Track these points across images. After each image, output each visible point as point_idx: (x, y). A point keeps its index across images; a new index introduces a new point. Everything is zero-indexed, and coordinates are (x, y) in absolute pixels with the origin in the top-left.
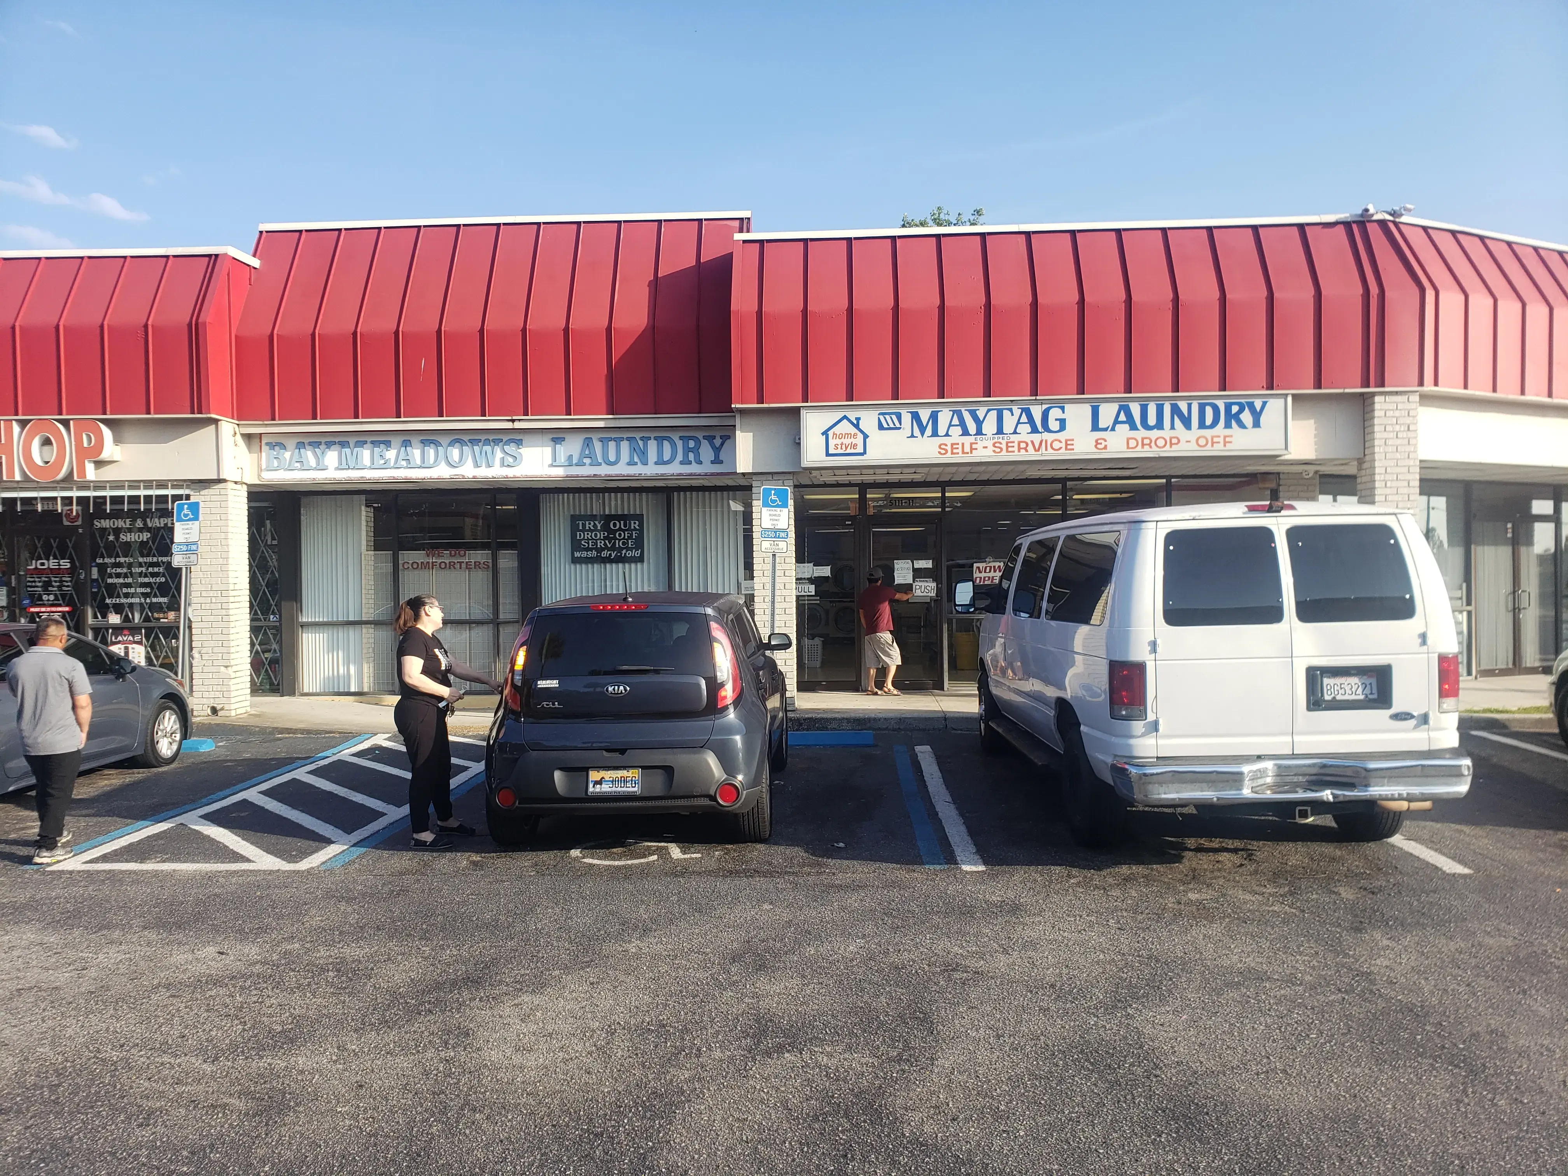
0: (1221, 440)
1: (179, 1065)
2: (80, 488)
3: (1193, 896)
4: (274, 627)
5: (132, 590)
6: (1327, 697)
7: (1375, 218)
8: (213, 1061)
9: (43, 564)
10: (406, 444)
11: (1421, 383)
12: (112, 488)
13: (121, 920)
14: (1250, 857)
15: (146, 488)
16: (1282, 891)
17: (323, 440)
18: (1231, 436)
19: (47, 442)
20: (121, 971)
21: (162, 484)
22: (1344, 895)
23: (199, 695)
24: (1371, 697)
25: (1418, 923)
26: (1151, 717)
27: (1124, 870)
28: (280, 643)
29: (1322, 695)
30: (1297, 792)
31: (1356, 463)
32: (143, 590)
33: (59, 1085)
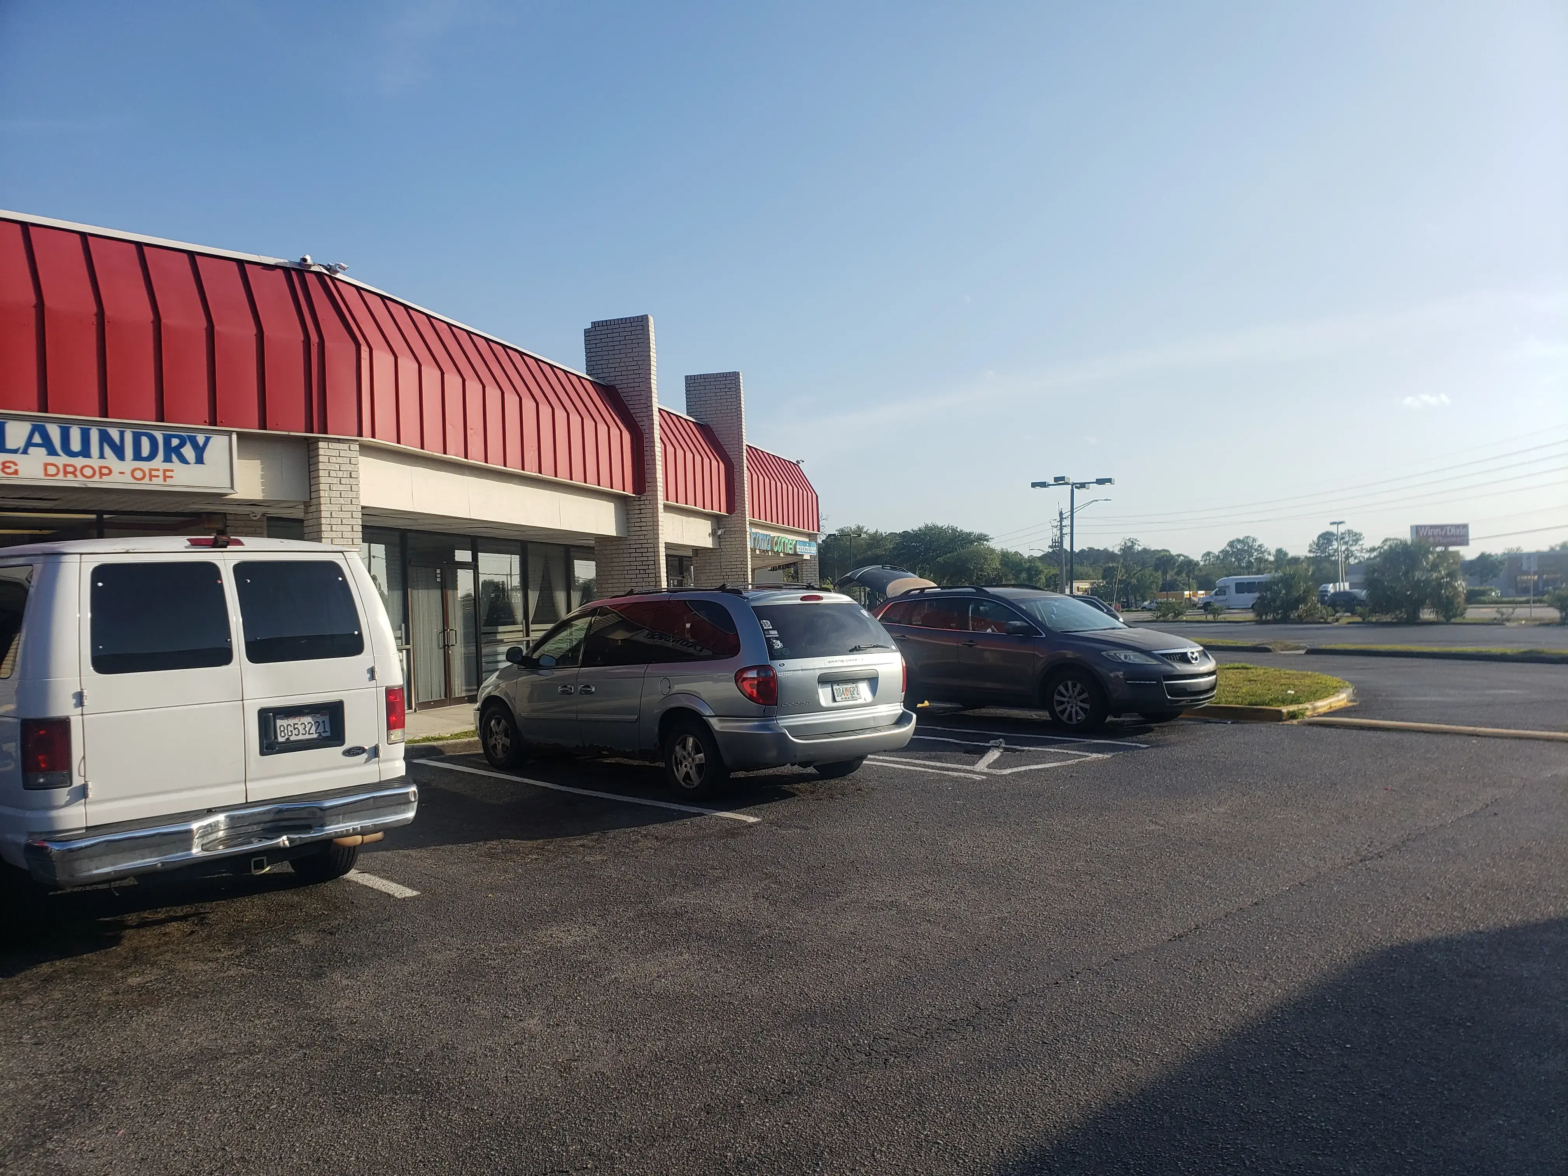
0: (160, 473)
3: (133, 981)
6: (281, 739)
7: (313, 269)
11: (360, 434)
14: (202, 919)
16: (238, 952)
18: (172, 471)
22: (303, 941)
24: (324, 735)
25: (374, 954)
26: (77, 781)
27: (45, 969)
29: (276, 738)
30: (252, 843)
31: (302, 507)
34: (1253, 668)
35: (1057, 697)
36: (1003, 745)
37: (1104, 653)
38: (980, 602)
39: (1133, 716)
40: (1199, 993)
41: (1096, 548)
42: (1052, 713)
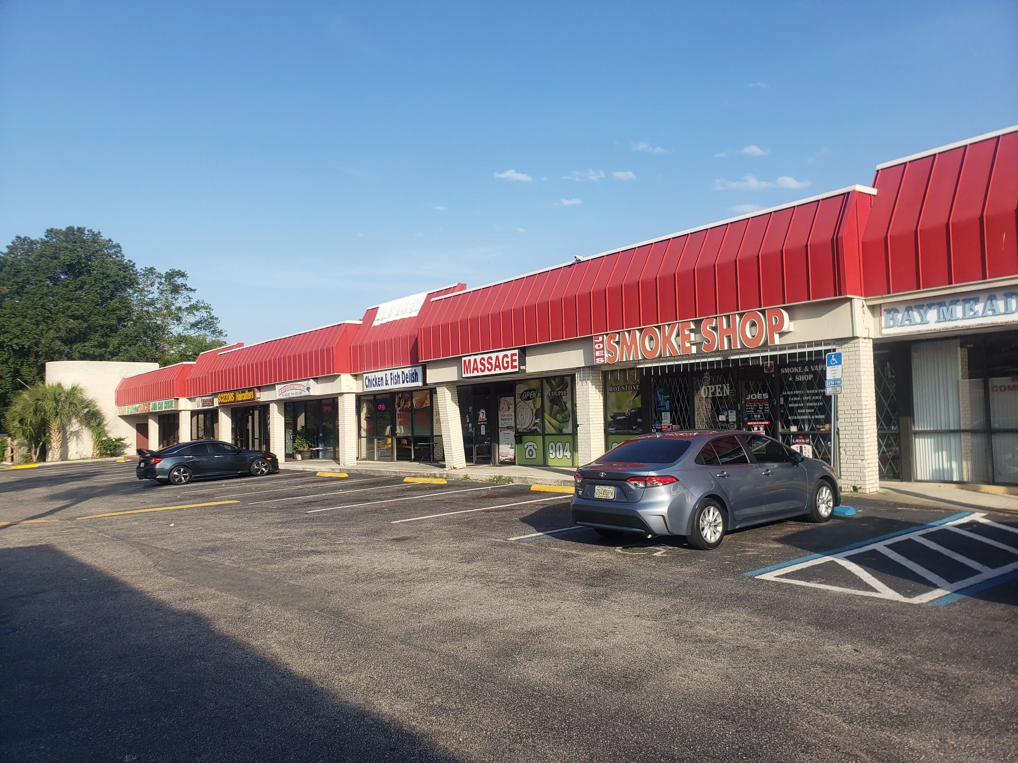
1: (828, 719)
2: (771, 350)
4: (895, 434)
5: (804, 411)
8: (850, 723)
9: (754, 397)
10: (992, 298)
12: (789, 349)
13: (795, 616)
15: (808, 347)
17: (926, 303)
19: (753, 324)
20: (794, 648)
21: (818, 343)
23: (845, 478)
28: (899, 445)
32: (810, 411)
33: (757, 710)
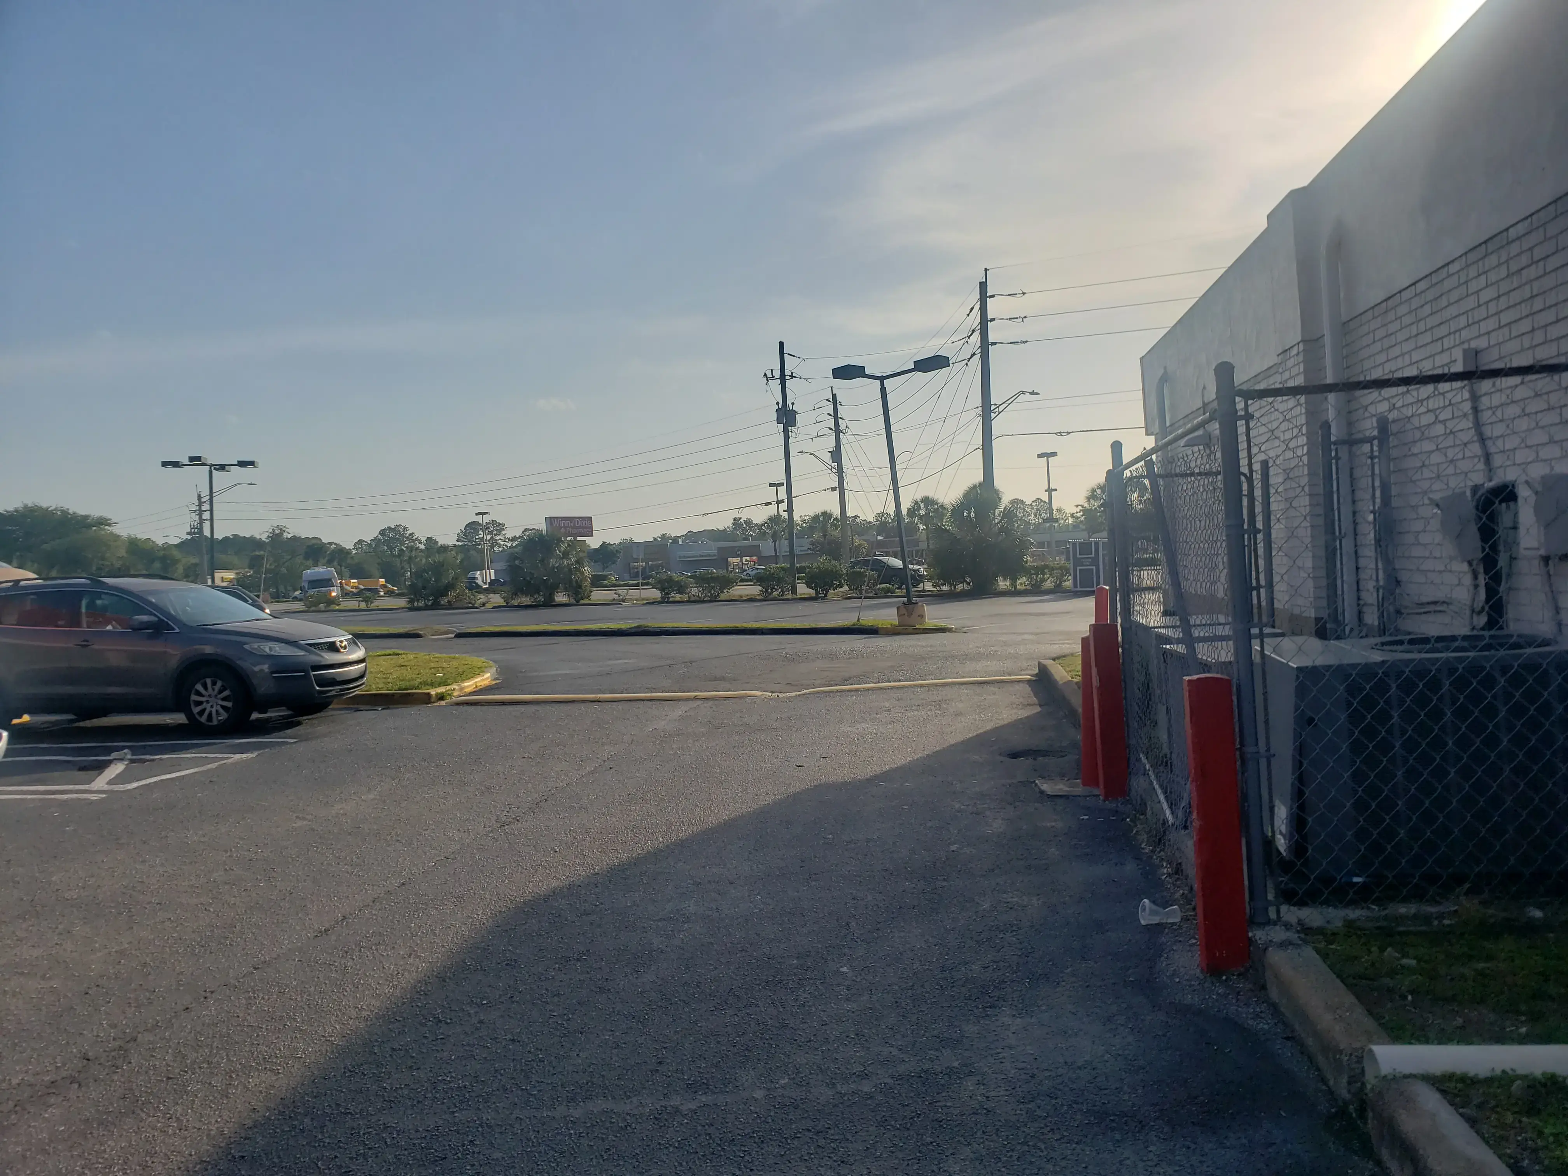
34: (404, 654)
35: (194, 697)
36: (129, 757)
37: (246, 647)
38: (99, 595)
39: (283, 711)
40: (344, 984)
41: (242, 535)
42: (190, 715)
